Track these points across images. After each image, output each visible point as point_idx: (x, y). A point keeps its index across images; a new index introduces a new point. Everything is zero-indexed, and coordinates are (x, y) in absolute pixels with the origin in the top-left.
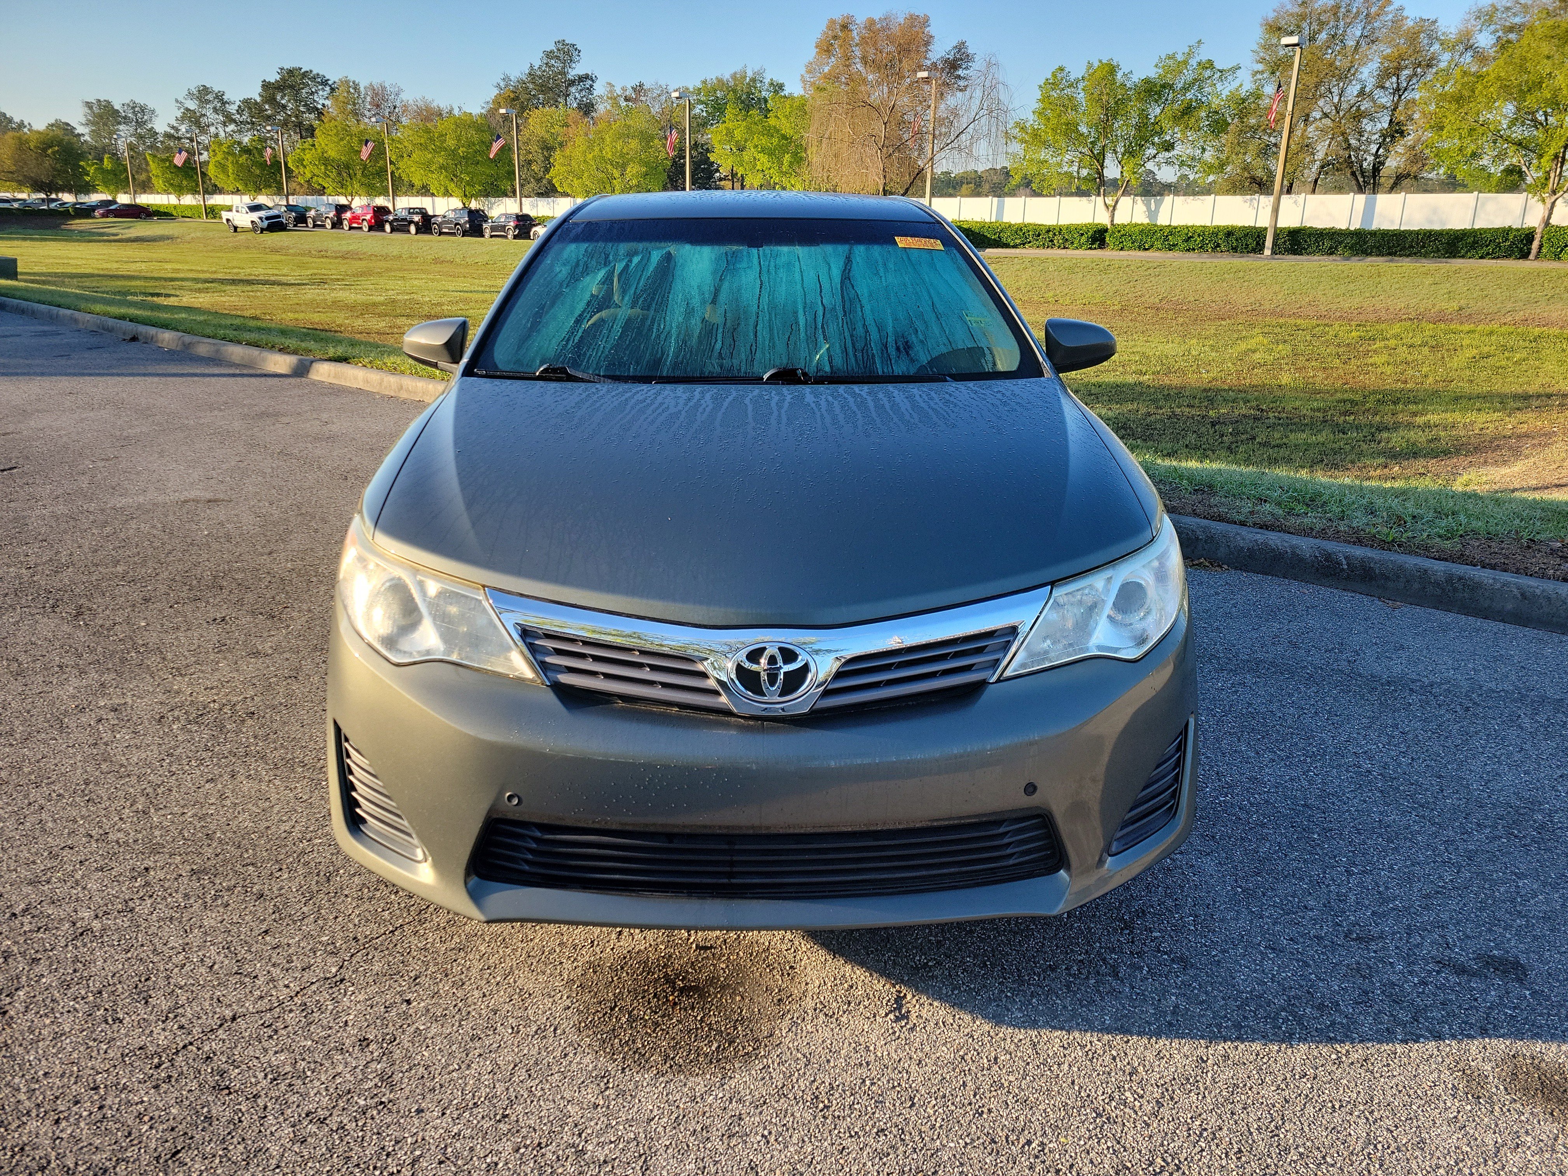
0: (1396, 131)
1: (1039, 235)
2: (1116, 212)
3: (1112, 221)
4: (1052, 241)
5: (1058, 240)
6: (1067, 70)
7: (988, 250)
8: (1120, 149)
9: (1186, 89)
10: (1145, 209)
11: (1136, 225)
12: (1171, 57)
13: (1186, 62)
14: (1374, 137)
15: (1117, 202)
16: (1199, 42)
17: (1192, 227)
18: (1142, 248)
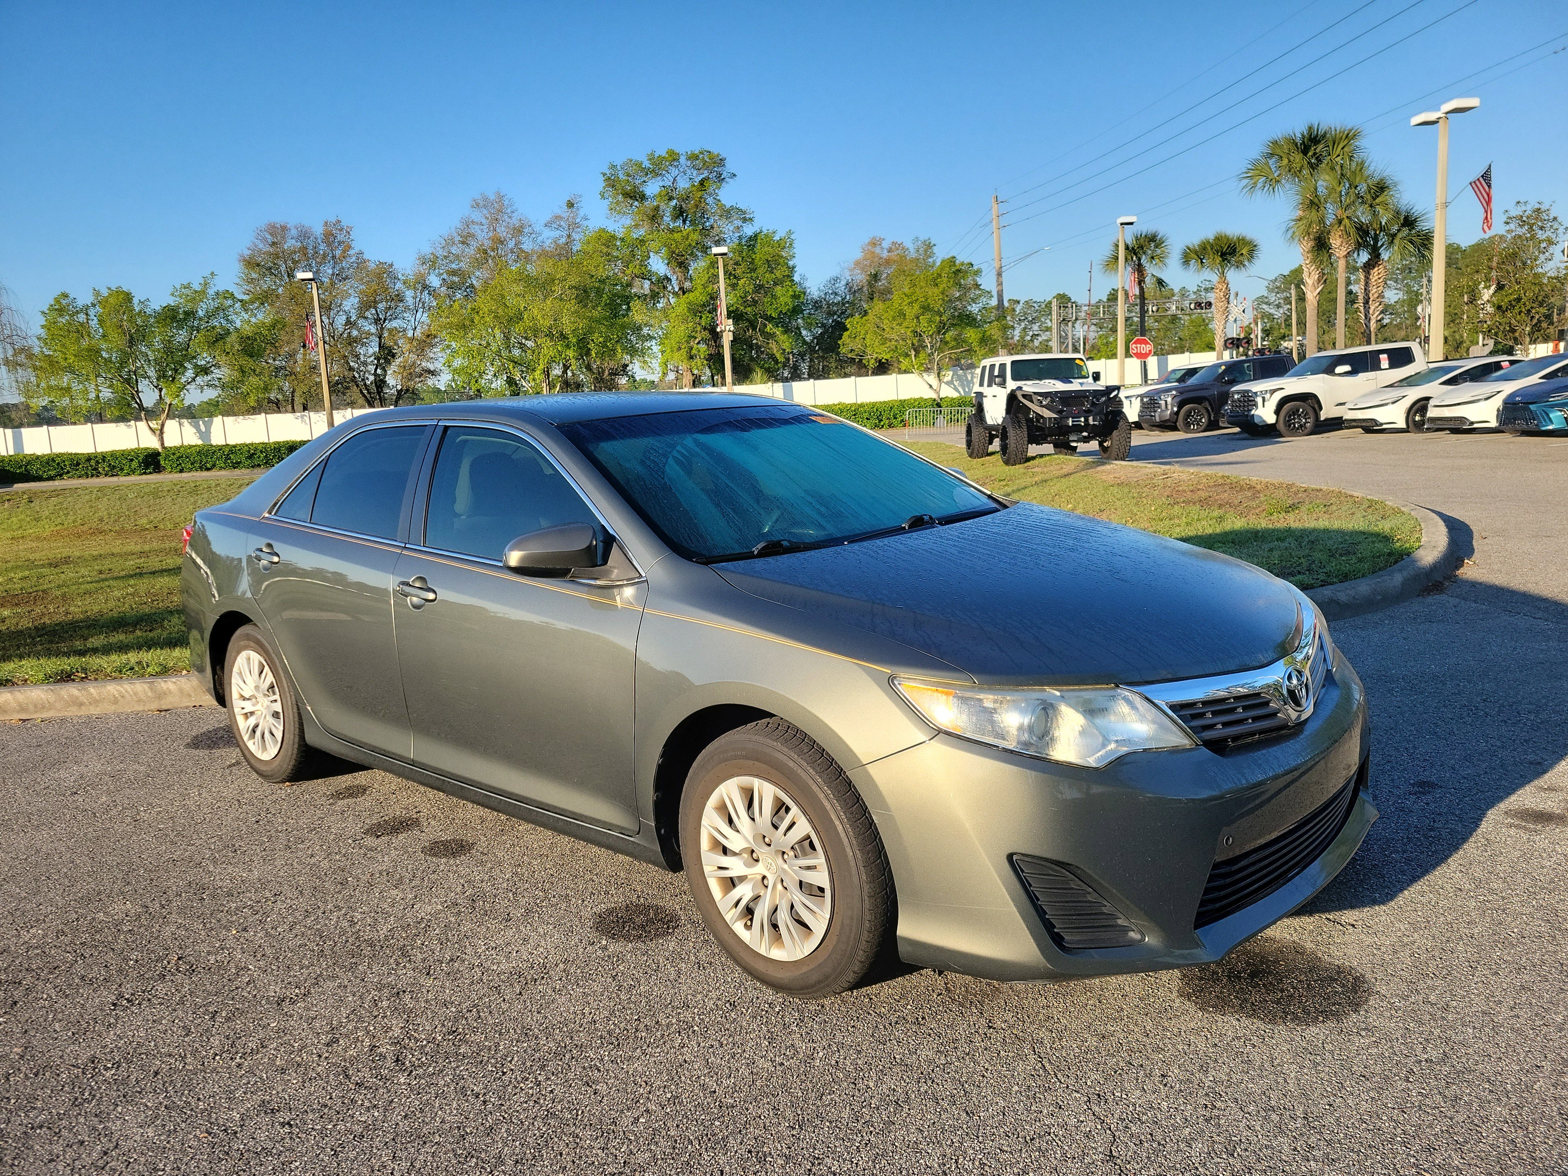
0: (386, 355)
1: (78, 464)
2: (165, 436)
3: (162, 444)
4: (96, 469)
5: (103, 467)
6: (72, 296)
7: (16, 486)
8: (152, 373)
9: (209, 316)
10: (194, 430)
11: (191, 447)
12: (188, 287)
13: (203, 292)
14: (369, 360)
15: (163, 425)
16: (212, 273)
17: (252, 444)
18: (203, 468)
